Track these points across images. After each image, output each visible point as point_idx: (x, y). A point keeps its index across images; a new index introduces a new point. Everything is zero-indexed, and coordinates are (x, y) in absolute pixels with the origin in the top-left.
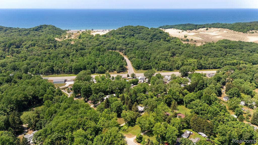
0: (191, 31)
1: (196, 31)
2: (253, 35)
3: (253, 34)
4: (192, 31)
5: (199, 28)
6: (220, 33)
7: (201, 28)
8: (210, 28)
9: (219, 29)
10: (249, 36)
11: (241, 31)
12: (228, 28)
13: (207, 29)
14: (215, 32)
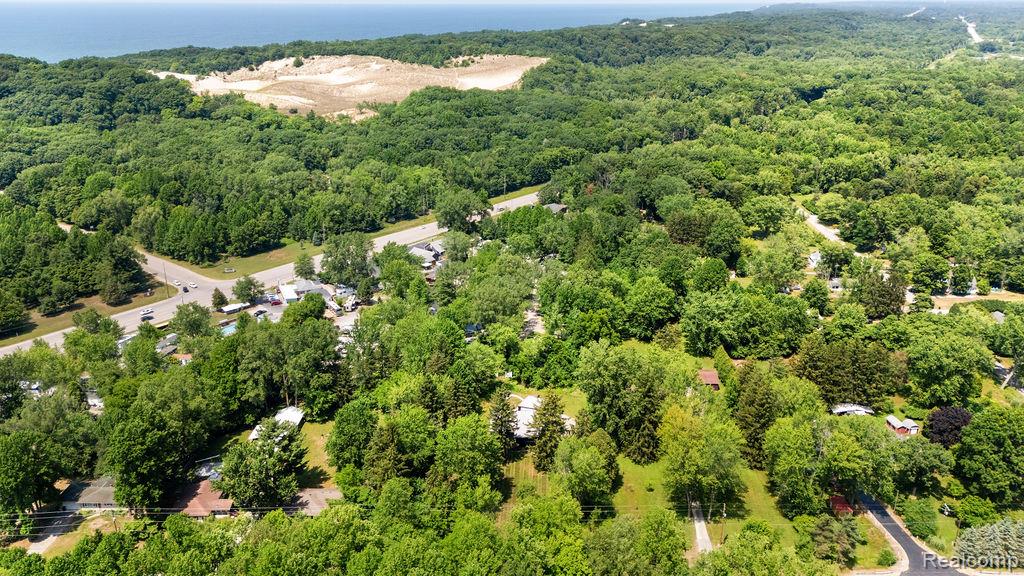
0: (228, 77)
1: (251, 73)
2: (471, 73)
3: (468, 69)
4: (234, 73)
5: (260, 62)
6: (359, 76)
7: (266, 59)
8: (307, 57)
9: (347, 59)
10: (460, 75)
11: (424, 62)
12: (377, 55)
13: (298, 64)
14: (337, 72)
